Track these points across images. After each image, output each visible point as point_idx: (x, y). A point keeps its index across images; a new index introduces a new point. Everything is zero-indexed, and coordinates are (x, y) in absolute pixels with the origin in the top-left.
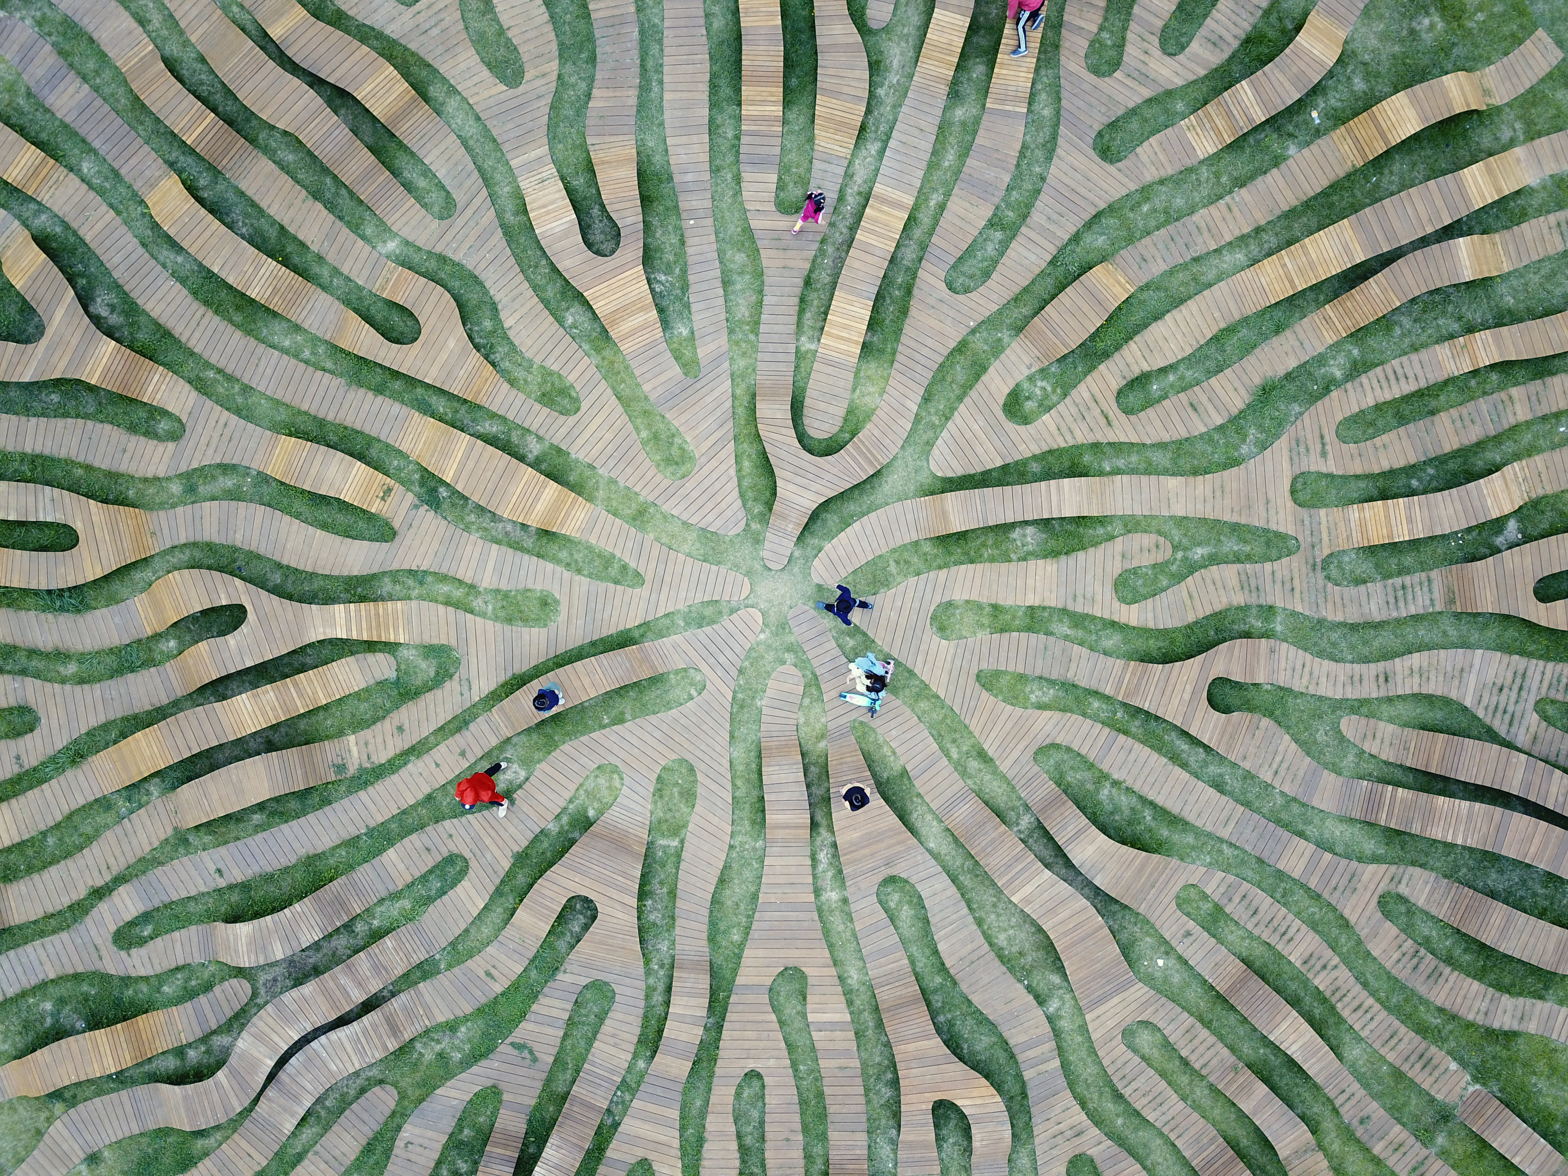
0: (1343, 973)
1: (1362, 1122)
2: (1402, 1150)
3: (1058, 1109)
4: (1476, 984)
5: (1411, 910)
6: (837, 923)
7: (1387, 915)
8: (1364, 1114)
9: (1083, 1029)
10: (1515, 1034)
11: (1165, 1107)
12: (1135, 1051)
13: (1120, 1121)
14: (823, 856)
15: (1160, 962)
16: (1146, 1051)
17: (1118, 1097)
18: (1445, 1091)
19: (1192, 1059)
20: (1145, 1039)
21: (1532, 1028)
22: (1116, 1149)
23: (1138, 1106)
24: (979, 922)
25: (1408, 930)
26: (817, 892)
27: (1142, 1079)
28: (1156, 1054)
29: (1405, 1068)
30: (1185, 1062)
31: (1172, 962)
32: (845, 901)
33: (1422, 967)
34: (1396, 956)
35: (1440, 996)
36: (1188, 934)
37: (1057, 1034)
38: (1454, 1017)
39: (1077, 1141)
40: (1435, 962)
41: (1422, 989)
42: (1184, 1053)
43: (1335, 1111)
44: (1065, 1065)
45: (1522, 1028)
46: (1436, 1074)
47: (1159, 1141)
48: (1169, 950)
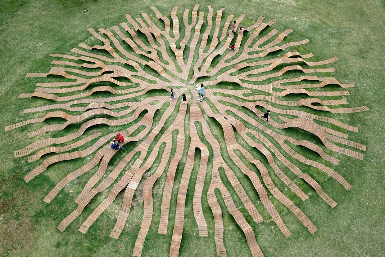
0: (277, 150)
1: (279, 174)
2: (287, 181)
3: (219, 159)
4: (302, 157)
5: (290, 143)
6: (187, 126)
7: (286, 143)
8: (280, 173)
9: (226, 148)
10: (311, 166)
11: (239, 163)
12: (236, 154)
13: (230, 164)
14: (187, 117)
15: (242, 141)
16: (237, 154)
17: (231, 160)
18: (296, 172)
19: (246, 157)
20: (237, 152)
21: (314, 166)
22: (229, 168)
23: (234, 162)
24: (211, 130)
25: (289, 146)
26: (185, 121)
27: (236, 158)
28: (239, 155)
29: (288, 167)
30: (244, 157)
31: (244, 142)
32: (189, 123)
33: (292, 152)
34: (287, 149)
35: (295, 157)
36: (248, 139)
37: (221, 148)
38: (298, 161)
39: (221, 165)
40: (294, 152)
41: (292, 156)
42: (244, 156)
43: (274, 171)
44: (221, 152)
45: (312, 165)
46: (294, 169)
47: (237, 169)
48: (244, 140)
